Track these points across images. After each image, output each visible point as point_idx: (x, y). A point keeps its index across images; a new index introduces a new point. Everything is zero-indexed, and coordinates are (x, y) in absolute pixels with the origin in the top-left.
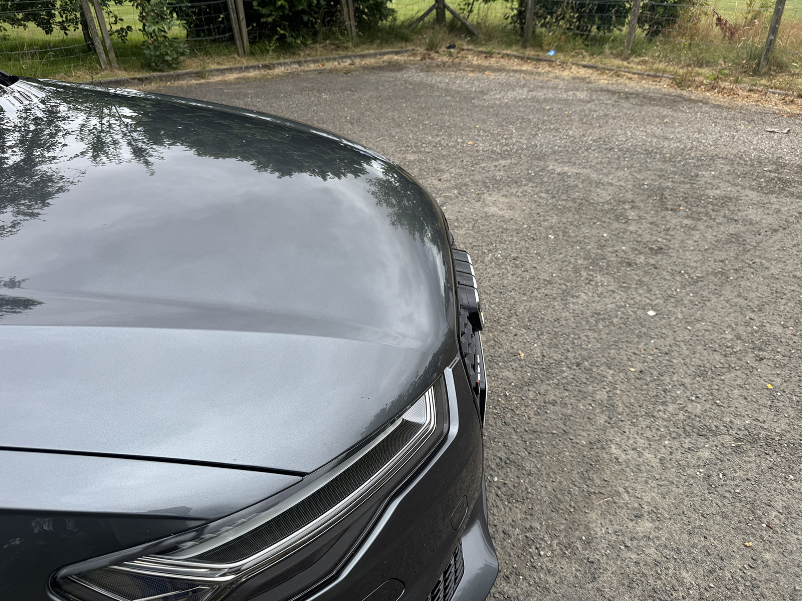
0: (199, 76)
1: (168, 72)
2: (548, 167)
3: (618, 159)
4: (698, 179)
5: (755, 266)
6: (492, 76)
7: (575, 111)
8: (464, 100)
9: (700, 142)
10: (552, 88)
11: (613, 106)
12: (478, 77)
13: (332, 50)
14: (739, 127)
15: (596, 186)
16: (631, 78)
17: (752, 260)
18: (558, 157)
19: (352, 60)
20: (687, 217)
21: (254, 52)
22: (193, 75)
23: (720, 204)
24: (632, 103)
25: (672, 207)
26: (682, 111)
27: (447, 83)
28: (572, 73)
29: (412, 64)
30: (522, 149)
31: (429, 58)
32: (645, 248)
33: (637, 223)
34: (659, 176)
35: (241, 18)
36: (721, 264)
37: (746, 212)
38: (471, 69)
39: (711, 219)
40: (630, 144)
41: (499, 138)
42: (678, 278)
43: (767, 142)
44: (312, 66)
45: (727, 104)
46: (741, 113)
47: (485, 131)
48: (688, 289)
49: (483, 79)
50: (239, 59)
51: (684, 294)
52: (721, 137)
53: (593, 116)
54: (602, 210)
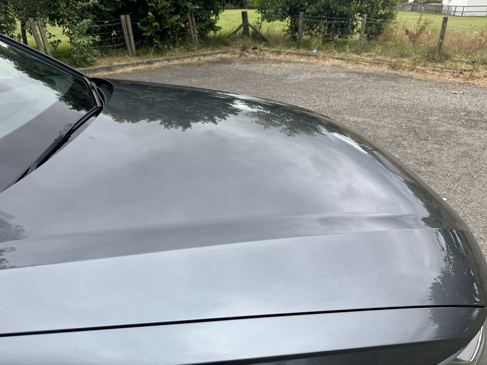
0: (108, 70)
1: (88, 67)
2: (345, 118)
3: (381, 112)
4: (429, 122)
5: (483, 169)
6: (287, 65)
7: (344, 85)
8: (277, 80)
9: (420, 100)
10: (323, 72)
11: (363, 81)
12: (278, 66)
13: (185, 51)
14: (436, 91)
15: (377, 128)
16: (365, 65)
17: (480, 166)
18: (348, 112)
19: (199, 58)
20: (435, 143)
21: (139, 53)
22: (104, 69)
23: (448, 135)
24: (372, 79)
25: (424, 138)
26: (402, 83)
27: (262, 70)
28: (330, 62)
29: (235, 59)
30: (326, 108)
31: (244, 56)
32: (422, 162)
33: (410, 148)
34: (408, 121)
35: (130, 33)
36: (466, 169)
37: (464, 139)
38: (272, 62)
39: (448, 144)
40: (384, 103)
41: (309, 102)
42: (448, 179)
43: (455, 99)
44: (176, 62)
45: (423, 79)
46: (433, 83)
47: (299, 99)
48: (456, 184)
49: (282, 68)
50: (130, 58)
51: (456, 187)
52: (430, 97)
53: (355, 87)
54: (387, 142)
